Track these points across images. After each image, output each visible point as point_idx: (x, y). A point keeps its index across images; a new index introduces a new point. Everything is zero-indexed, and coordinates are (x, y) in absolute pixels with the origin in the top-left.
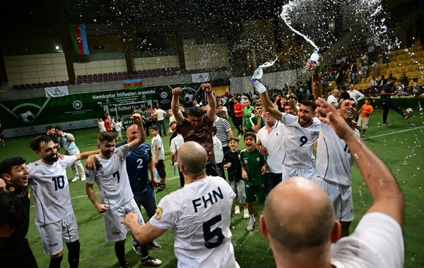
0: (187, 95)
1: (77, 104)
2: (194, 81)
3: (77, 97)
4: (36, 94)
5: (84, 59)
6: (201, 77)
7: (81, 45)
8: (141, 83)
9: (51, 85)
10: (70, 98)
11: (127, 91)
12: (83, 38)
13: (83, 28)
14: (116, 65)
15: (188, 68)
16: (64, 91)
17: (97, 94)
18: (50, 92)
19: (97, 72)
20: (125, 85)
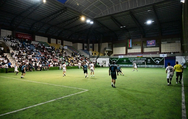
0: (157, 61)
1: (125, 60)
2: (160, 57)
3: (125, 58)
4: (117, 57)
5: (130, 48)
6: (163, 55)
7: (130, 45)
8: (142, 56)
9: (120, 55)
10: (124, 58)
11: (138, 58)
12: (131, 43)
13: (131, 40)
14: (138, 50)
15: (162, 52)
16: (123, 57)
17: (130, 58)
18: (120, 57)
19: (133, 52)
20: (137, 56)
